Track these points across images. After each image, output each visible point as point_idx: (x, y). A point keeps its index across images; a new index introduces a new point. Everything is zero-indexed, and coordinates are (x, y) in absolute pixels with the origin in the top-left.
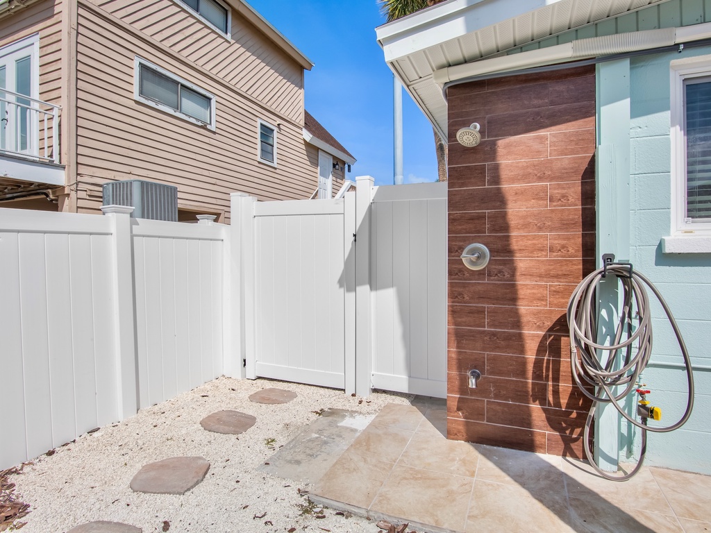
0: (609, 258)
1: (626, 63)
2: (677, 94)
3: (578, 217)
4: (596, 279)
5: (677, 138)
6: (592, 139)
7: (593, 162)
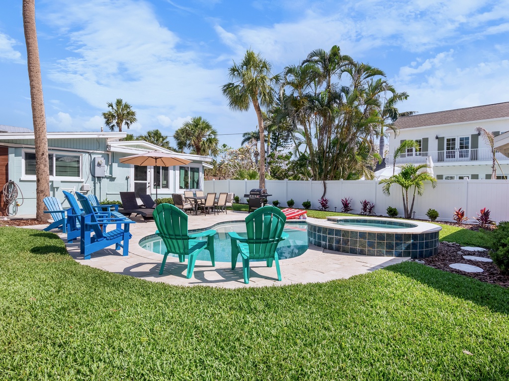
0: (10, 181)
1: (14, 148)
2: (23, 154)
3: (5, 173)
4: (8, 184)
5: (23, 161)
6: (7, 160)
7: (8, 164)
